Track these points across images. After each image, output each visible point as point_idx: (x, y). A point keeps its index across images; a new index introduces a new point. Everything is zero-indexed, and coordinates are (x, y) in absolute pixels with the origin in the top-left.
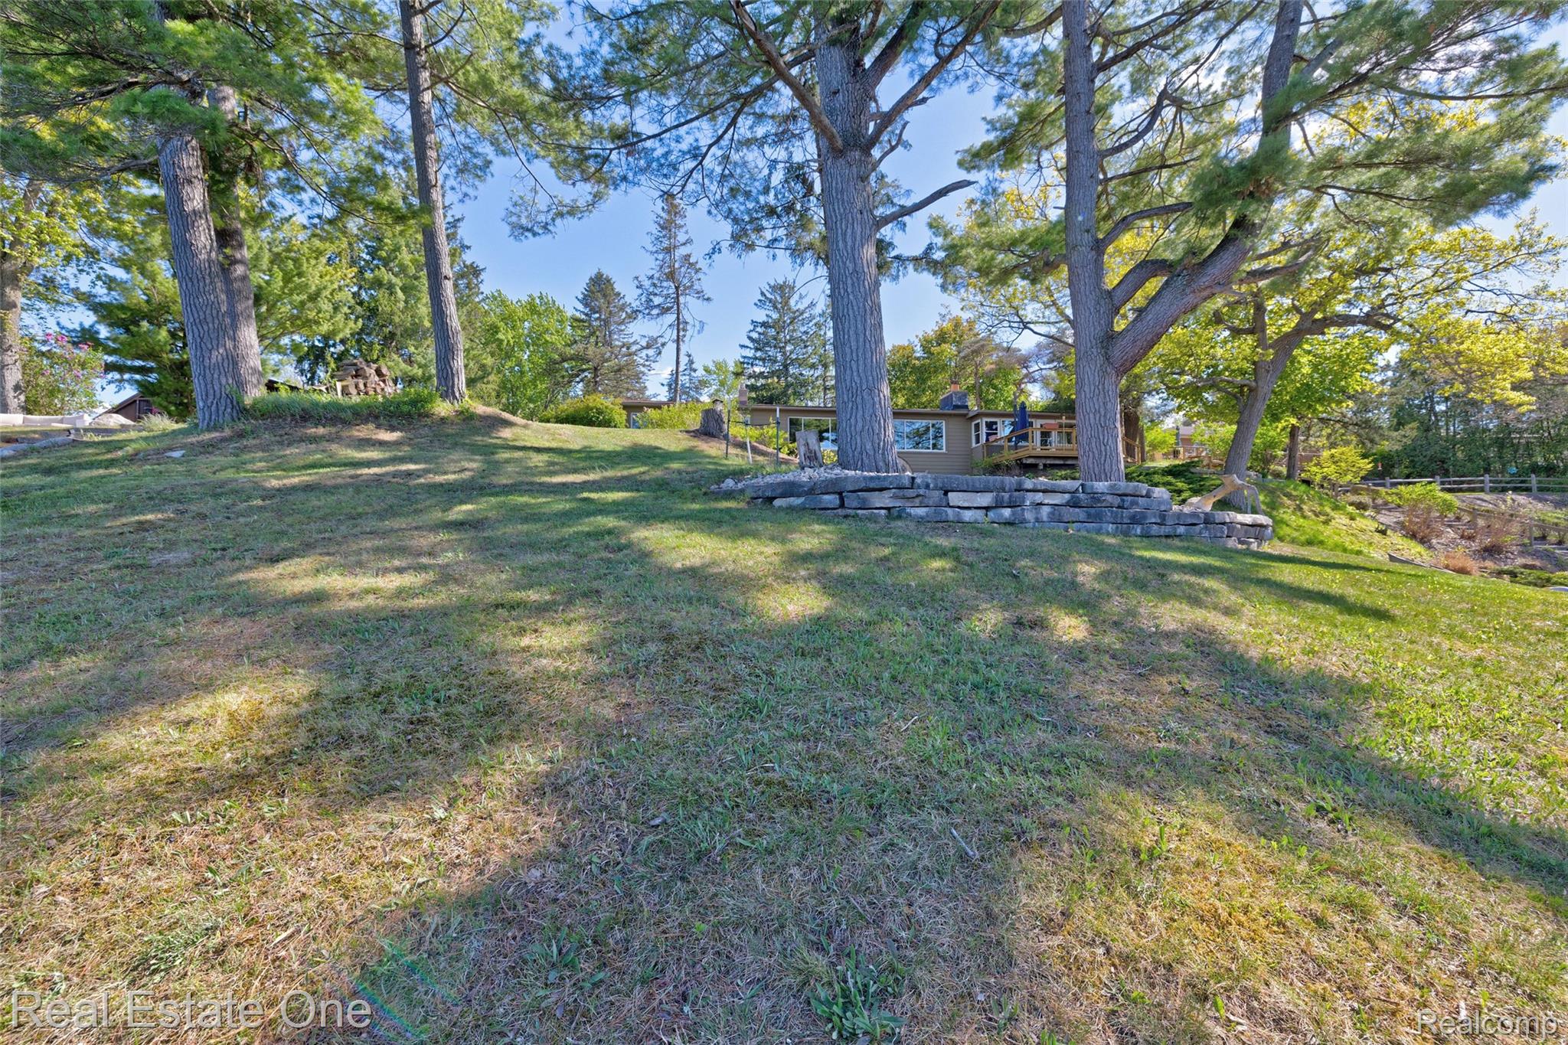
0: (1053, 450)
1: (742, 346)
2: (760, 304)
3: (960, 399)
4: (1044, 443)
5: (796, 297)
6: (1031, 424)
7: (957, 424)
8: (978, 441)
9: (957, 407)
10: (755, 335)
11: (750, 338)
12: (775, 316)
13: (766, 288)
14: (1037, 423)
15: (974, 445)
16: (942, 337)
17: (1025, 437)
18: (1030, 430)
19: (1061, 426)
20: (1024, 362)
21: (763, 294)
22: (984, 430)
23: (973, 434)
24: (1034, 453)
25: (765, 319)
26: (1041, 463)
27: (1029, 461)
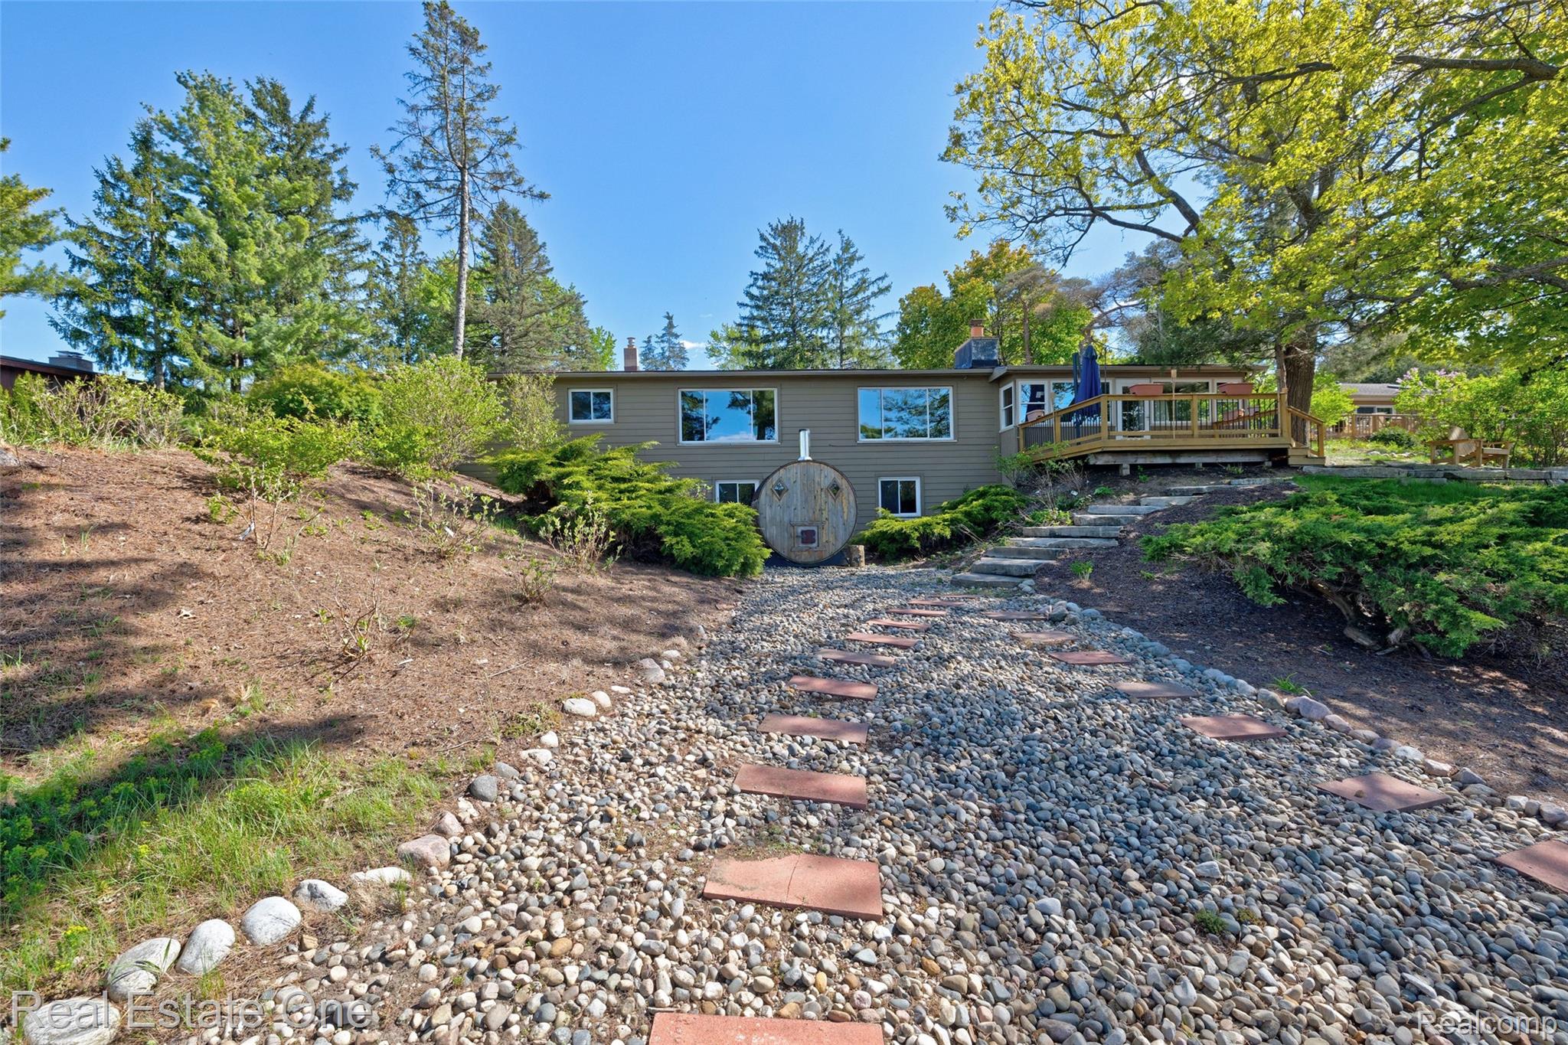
0: (1145, 438)
1: (742, 305)
2: (761, 252)
3: (984, 349)
4: (1130, 423)
5: (806, 241)
6: (1106, 388)
7: (973, 392)
8: (1009, 421)
9: (978, 364)
10: (755, 291)
11: (748, 294)
12: (778, 265)
13: (767, 232)
14: (1117, 386)
15: (1003, 427)
16: (978, 269)
17: (1094, 411)
18: (1103, 400)
19: (1167, 390)
20: (1095, 299)
21: (763, 238)
22: (1022, 399)
23: (1002, 407)
24: (1111, 445)
25: (766, 269)
26: (1125, 464)
27: (1102, 461)
